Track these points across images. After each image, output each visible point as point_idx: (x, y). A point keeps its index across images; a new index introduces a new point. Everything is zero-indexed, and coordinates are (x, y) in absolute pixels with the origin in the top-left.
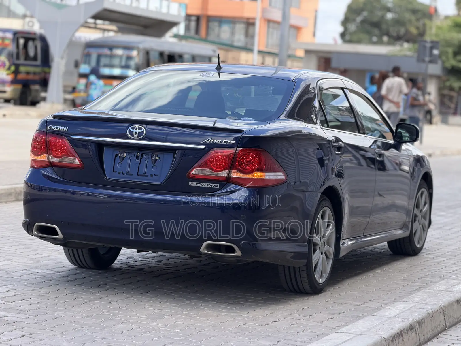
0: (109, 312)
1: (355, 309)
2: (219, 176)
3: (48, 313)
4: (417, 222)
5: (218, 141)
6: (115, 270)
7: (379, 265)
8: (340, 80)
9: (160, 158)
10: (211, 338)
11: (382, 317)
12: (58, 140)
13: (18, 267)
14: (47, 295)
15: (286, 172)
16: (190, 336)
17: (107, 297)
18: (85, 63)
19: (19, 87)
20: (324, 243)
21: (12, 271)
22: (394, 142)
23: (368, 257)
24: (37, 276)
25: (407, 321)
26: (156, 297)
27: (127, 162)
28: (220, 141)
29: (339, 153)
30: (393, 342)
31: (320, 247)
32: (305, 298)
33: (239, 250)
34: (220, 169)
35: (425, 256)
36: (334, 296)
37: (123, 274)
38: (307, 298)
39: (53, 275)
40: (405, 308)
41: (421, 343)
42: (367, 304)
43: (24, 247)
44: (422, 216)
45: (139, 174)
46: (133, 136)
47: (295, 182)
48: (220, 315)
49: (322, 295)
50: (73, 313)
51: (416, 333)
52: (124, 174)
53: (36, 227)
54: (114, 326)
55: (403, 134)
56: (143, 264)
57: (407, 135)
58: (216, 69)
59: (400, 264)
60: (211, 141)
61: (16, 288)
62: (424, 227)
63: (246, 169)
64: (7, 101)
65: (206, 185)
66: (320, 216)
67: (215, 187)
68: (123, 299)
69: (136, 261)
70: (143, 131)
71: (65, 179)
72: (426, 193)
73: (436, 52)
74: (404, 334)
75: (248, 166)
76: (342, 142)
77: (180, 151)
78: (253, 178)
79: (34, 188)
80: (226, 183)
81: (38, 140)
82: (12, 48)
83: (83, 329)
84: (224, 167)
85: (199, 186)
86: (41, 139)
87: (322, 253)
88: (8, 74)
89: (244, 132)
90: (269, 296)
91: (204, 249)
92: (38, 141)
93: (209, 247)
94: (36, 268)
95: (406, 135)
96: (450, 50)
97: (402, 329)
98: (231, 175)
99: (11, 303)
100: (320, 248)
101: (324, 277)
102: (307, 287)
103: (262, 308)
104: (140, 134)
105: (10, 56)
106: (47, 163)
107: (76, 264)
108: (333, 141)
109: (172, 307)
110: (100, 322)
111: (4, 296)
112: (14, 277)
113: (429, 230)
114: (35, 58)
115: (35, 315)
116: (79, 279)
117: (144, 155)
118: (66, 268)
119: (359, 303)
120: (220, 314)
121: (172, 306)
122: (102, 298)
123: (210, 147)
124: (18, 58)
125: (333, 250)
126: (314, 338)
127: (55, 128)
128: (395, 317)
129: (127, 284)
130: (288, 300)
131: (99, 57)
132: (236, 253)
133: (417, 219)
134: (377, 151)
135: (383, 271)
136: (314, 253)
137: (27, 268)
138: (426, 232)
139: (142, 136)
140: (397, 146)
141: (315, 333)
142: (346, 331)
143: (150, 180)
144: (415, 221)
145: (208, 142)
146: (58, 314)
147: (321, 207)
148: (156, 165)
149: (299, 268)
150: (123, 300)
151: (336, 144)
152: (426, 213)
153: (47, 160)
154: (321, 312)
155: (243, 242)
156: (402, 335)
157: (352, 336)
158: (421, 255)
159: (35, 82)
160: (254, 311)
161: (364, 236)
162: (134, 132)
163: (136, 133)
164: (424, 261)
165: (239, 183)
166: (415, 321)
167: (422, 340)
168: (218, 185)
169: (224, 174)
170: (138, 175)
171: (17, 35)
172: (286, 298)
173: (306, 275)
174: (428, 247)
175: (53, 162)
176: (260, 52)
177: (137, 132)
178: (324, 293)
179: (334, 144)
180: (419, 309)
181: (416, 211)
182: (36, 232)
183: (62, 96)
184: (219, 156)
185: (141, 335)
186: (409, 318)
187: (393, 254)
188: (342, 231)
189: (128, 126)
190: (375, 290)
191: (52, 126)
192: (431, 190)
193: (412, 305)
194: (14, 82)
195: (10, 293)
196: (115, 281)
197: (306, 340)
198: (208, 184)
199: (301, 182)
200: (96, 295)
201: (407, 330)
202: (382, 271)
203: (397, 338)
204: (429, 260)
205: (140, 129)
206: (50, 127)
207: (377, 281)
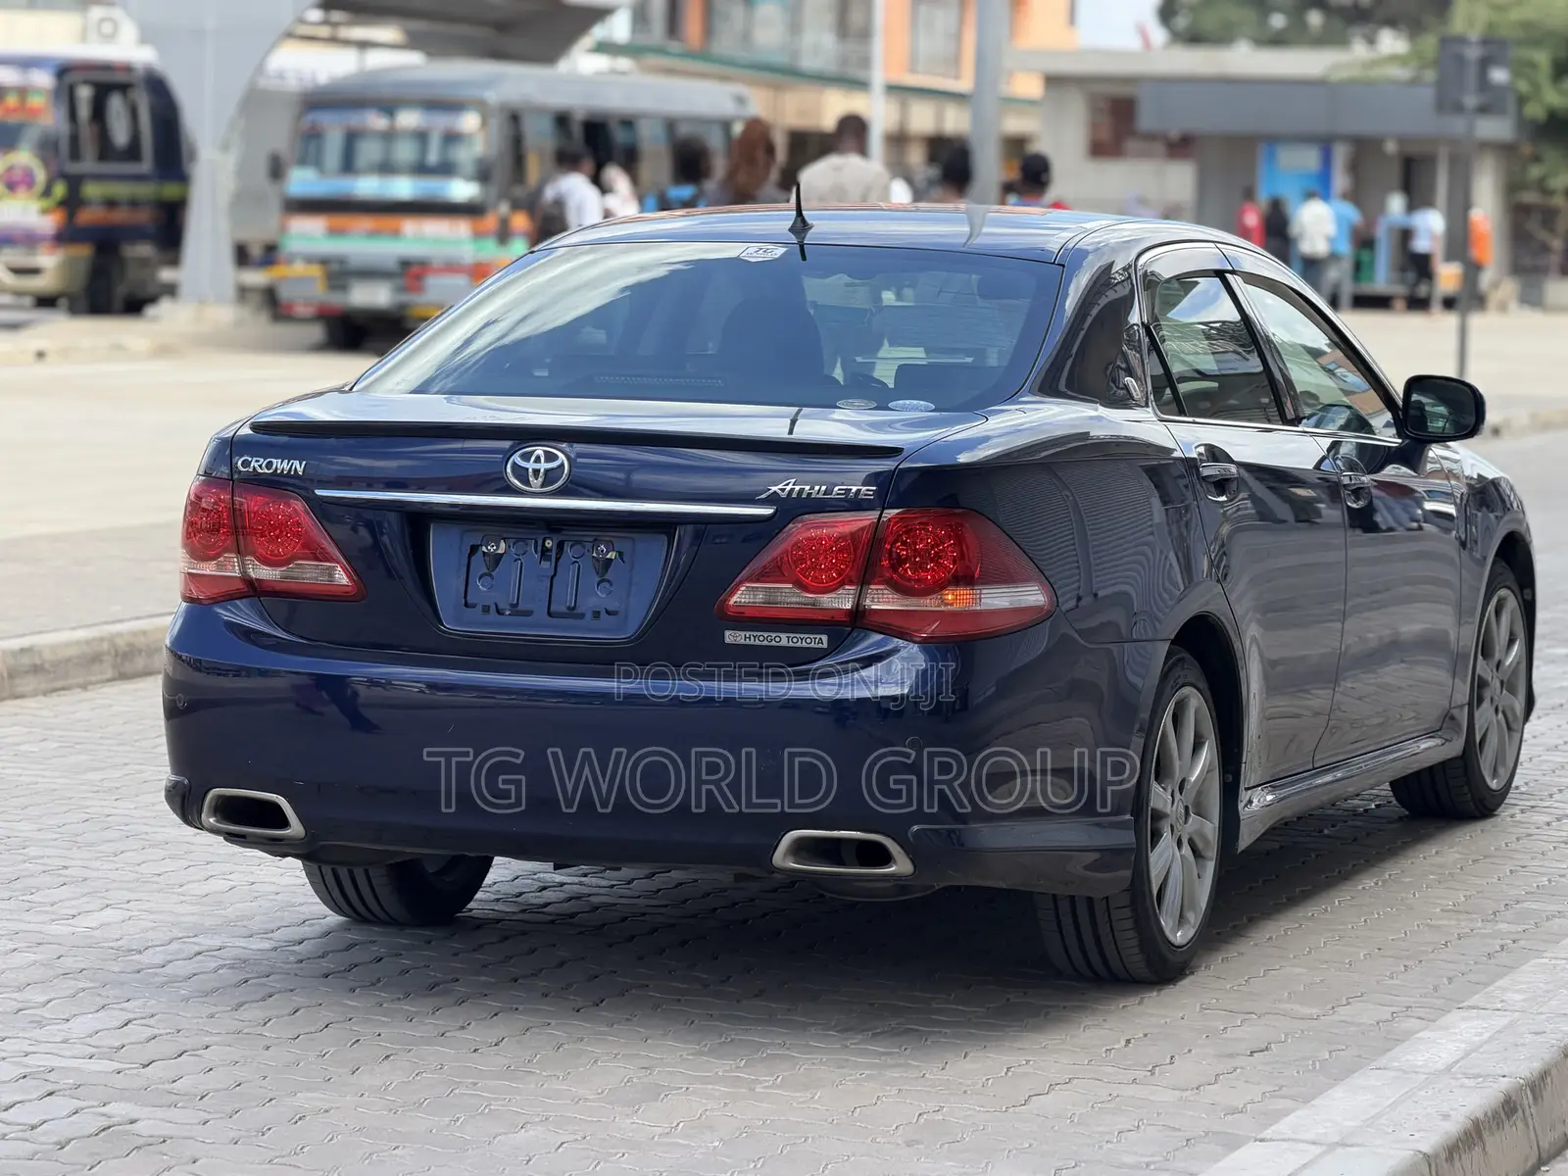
0: (476, 1084)
1: (1302, 1031)
2: (825, 606)
3: (271, 1100)
4: (1486, 704)
5: (819, 490)
6: (479, 927)
7: (1367, 861)
8: (1212, 245)
9: (621, 554)
10: (829, 1167)
11: (1405, 1072)
12: (273, 507)
13: (153, 929)
14: (259, 1029)
15: (1051, 581)
16: (759, 1166)
17: (463, 1028)
18: (303, 161)
19: (84, 252)
20: (1186, 808)
21: (135, 948)
22: (1400, 441)
23: (1326, 832)
24: (222, 962)
25: (1495, 1086)
26: (628, 1019)
27: (509, 571)
28: (824, 488)
29: (1223, 498)
30: (1453, 1166)
31: (1174, 824)
32: (1132, 999)
33: (902, 852)
34: (827, 583)
35: (1519, 817)
36: (1228, 987)
37: (506, 938)
38: (1137, 1000)
39: (274, 954)
40: (1481, 1034)
41: (1544, 1156)
42: (1344, 1013)
43: (163, 853)
44: (1502, 683)
45: (552, 609)
46: (527, 482)
47: (1079, 599)
48: (851, 1081)
49: (1185, 982)
50: (357, 1095)
51: (1527, 1125)
52: (503, 614)
53: (210, 802)
54: (497, 1139)
55: (1427, 408)
56: (570, 899)
57: (1442, 410)
58: (790, 230)
59: (1437, 853)
60: (792, 490)
61: (153, 1011)
62: (1511, 719)
63: (918, 581)
64: (46, 302)
65: (784, 640)
66: (1167, 718)
67: (812, 645)
68: (517, 1036)
69: (544, 888)
70: (562, 465)
71: (302, 638)
72: (1512, 603)
73: (1499, 75)
74: (1485, 1134)
75: (921, 568)
76: (1231, 461)
77: (690, 528)
78: (943, 608)
79: (196, 666)
80: (852, 631)
81: (204, 505)
82: (51, 119)
83: (396, 1155)
84: (839, 575)
85: (757, 642)
86: (214, 503)
87: (1179, 844)
88: (44, 212)
89: (904, 454)
90: (1008, 1000)
91: (785, 855)
92: (204, 510)
93: (801, 848)
94: (213, 931)
95: (1438, 413)
96: (1542, 58)
97: (1481, 1117)
98: (868, 602)
99: (145, 1066)
100: (1172, 826)
101: (1189, 922)
102: (1135, 960)
103: (988, 1044)
104: (550, 477)
105: (47, 148)
106: (240, 585)
107: (345, 907)
108: (1202, 461)
109: (685, 1056)
110: (448, 1125)
111: (117, 1044)
112: (143, 969)
113: (1527, 726)
114: (133, 152)
115: (229, 1109)
116: (361, 964)
117: (567, 547)
118: (312, 925)
119: (1314, 1011)
120: (851, 1075)
121: (684, 1053)
122: (447, 1034)
123: (792, 508)
124: (75, 154)
125: (1215, 828)
126: (1177, 1150)
127: (260, 466)
128: (1449, 1068)
129: (525, 977)
130: (1075, 1009)
131: (352, 138)
132: (895, 863)
133: (1487, 694)
134: (1346, 481)
135: (1384, 882)
136: (1153, 847)
137: (185, 934)
138: (1517, 736)
139: (560, 483)
140: (1411, 455)
141: (1181, 1134)
142: (1289, 1135)
143: (591, 630)
144: (1480, 700)
145: (783, 495)
146: (305, 1100)
147: (1172, 688)
148: (610, 579)
149: (1104, 901)
150: (517, 1038)
151: (1210, 470)
152: (1515, 672)
153: (237, 574)
154: (1190, 1051)
155: (916, 828)
156: (1480, 1137)
157: (1317, 1150)
158: (1504, 812)
159: (136, 234)
160: (965, 1057)
161: (1314, 769)
162: (530, 470)
163: (536, 472)
164: (1518, 839)
165: (893, 626)
166: (1521, 1081)
167: (1545, 1145)
168: (825, 638)
169: (842, 600)
170: (549, 614)
171: (70, 78)
172: (1065, 1004)
173: (1129, 924)
174: (1526, 784)
175: (258, 580)
176: (893, 89)
177: (539, 471)
178: (1191, 978)
179: (1206, 472)
180: (1529, 1036)
181: (1484, 668)
182: (211, 820)
183: (229, 275)
184: (821, 539)
185: (593, 1166)
186: (1500, 1072)
187: (1406, 816)
188: (1244, 761)
189: (512, 447)
190: (1364, 955)
191: (250, 459)
192: (1527, 591)
193: (1505, 1021)
194: (65, 236)
195: (137, 1032)
196: (485, 966)
197: (1150, 1159)
198: (788, 637)
199: (1096, 595)
200: (426, 1024)
201: (1495, 1114)
202: (1380, 884)
203: (1464, 1147)
204: (1534, 831)
205: (550, 457)
206: (243, 462)
207: (1365, 921)
